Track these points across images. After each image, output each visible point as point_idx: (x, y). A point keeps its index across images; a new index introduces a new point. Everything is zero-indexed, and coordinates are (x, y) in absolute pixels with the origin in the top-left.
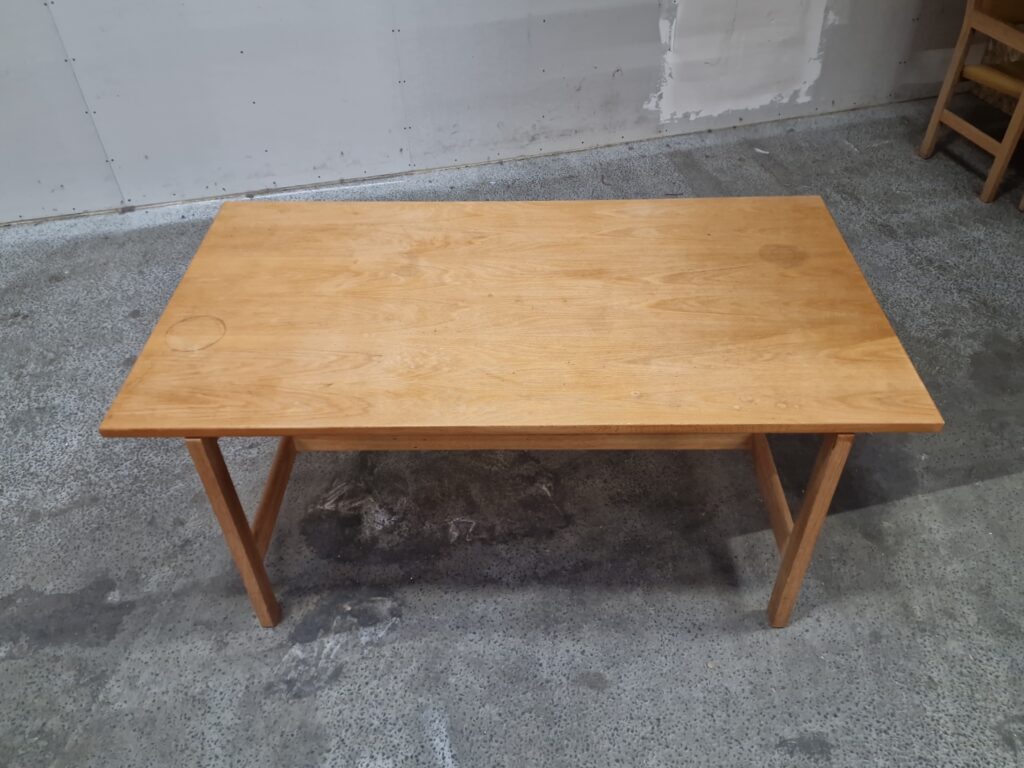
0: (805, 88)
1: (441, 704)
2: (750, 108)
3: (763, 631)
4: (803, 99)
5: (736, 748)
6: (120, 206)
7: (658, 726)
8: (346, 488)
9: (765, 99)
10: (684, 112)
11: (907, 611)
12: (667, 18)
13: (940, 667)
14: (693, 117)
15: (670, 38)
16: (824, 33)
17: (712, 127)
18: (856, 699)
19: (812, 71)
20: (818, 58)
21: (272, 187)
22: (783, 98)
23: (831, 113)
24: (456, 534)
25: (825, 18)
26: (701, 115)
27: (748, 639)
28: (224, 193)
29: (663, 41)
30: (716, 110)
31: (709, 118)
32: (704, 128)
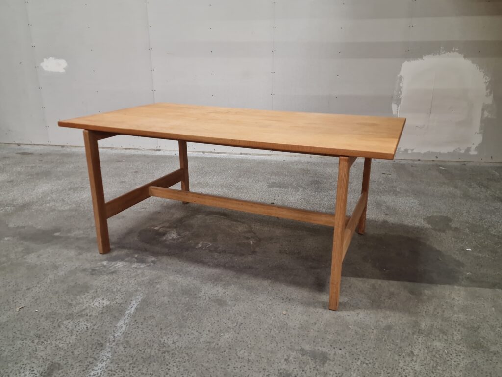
0: (473, 147)
1: (147, 292)
2: (442, 152)
3: (323, 310)
4: (473, 152)
5: (274, 344)
6: (156, 148)
7: (240, 325)
8: (167, 225)
9: (451, 149)
10: (405, 148)
11: (416, 324)
12: (396, 103)
13: (422, 350)
14: (410, 152)
15: (397, 112)
16: (482, 121)
17: (421, 159)
18: (358, 347)
19: (478, 139)
20: (480, 133)
21: (213, 151)
22: (460, 150)
23: (491, 162)
24: (200, 246)
25: (483, 114)
26: (415, 151)
27: (312, 309)
28: (194, 150)
29: (394, 113)
30: (423, 150)
31: (419, 154)
32: (417, 158)
